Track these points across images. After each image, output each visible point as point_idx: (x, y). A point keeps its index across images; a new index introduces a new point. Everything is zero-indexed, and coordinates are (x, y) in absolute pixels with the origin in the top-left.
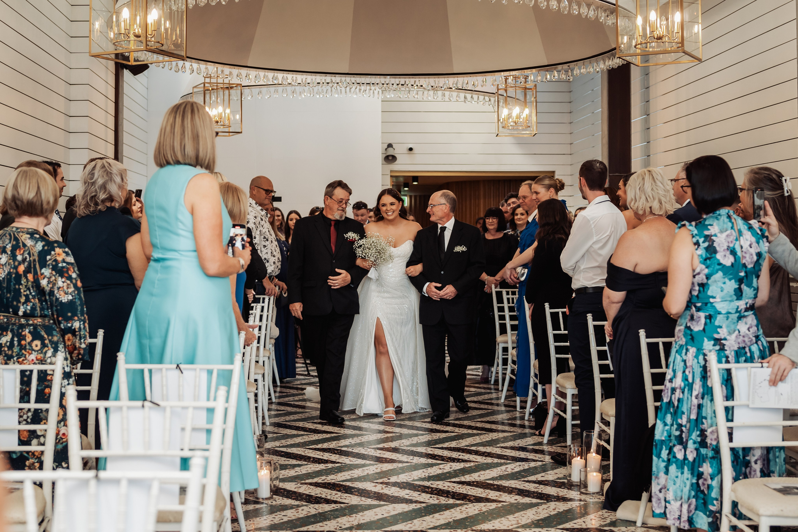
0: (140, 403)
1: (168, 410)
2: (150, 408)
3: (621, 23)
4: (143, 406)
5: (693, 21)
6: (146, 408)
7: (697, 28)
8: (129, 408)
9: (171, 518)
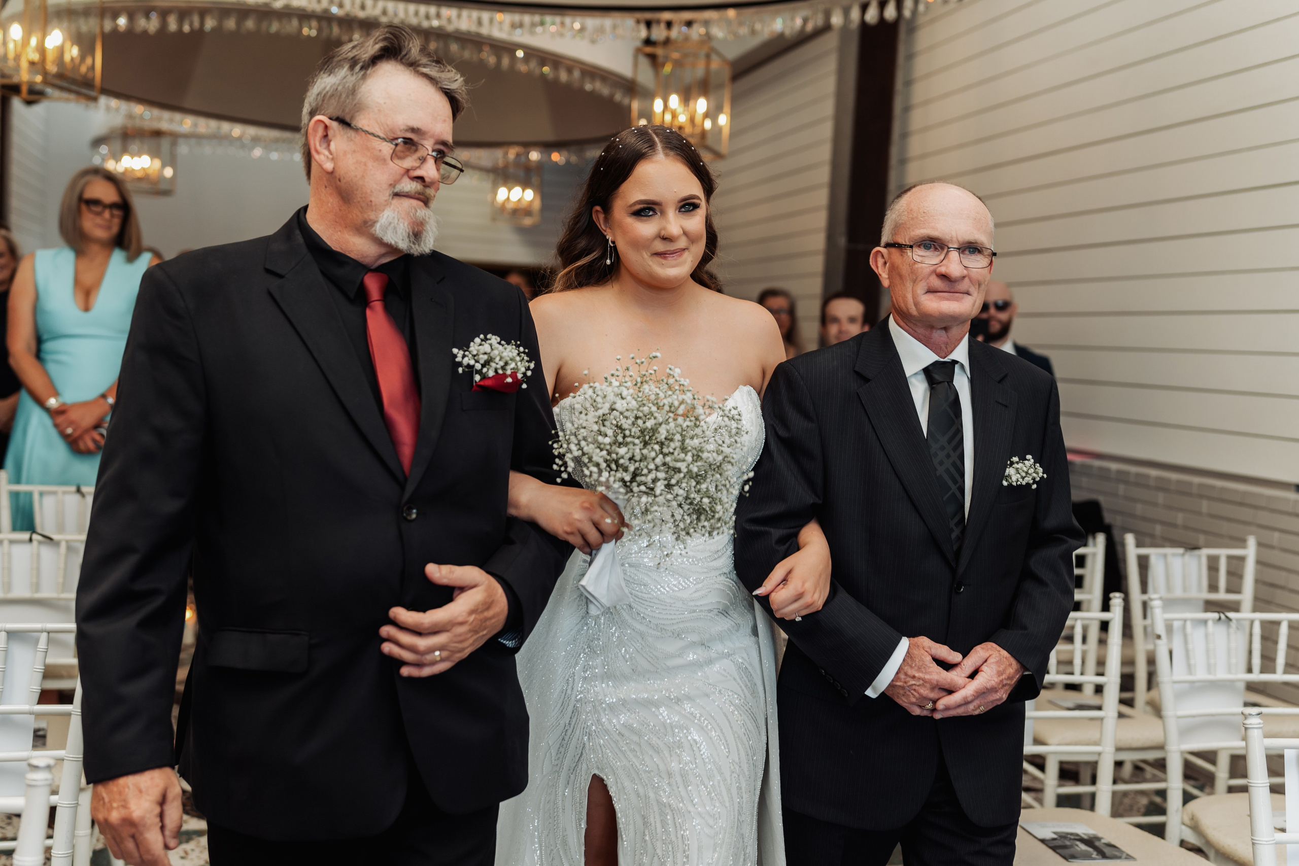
0: (26, 536)
1: (63, 546)
2: (40, 542)
3: (635, 105)
4: (31, 540)
5: (719, 109)
6: (35, 543)
7: (723, 120)
8: (12, 542)
9: (64, 673)
